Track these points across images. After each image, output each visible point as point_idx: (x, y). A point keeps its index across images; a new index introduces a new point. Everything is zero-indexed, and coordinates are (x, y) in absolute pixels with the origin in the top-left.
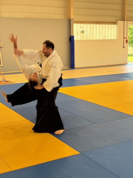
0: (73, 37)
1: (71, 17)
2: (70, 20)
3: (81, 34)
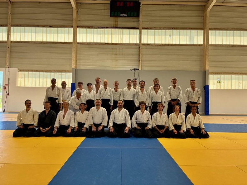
0: (208, 86)
1: (206, 69)
2: (205, 71)
3: (218, 84)
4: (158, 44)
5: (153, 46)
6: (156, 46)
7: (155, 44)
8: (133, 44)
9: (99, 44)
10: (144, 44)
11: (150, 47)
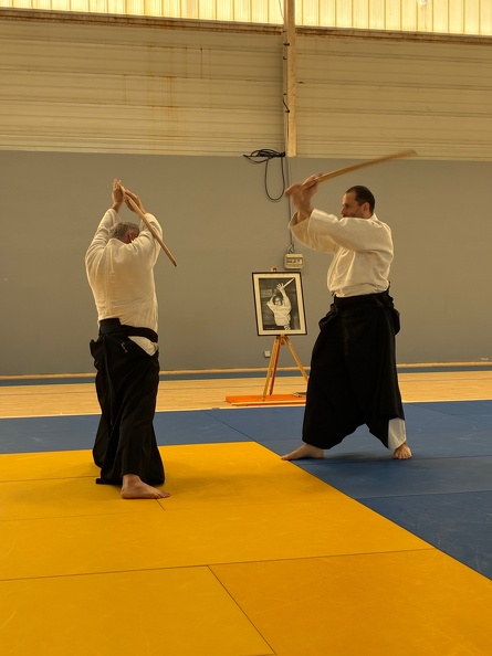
4: (369, 31)
5: (348, 39)
6: (361, 41)
7: (354, 30)
8: (251, 25)
9: (83, 22)
10: (304, 31)
11: (334, 43)
